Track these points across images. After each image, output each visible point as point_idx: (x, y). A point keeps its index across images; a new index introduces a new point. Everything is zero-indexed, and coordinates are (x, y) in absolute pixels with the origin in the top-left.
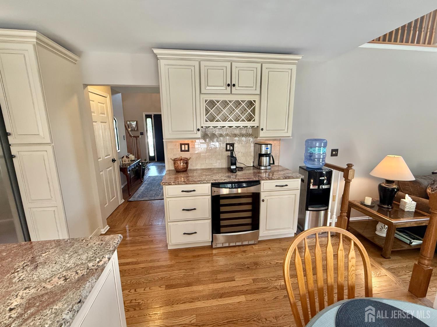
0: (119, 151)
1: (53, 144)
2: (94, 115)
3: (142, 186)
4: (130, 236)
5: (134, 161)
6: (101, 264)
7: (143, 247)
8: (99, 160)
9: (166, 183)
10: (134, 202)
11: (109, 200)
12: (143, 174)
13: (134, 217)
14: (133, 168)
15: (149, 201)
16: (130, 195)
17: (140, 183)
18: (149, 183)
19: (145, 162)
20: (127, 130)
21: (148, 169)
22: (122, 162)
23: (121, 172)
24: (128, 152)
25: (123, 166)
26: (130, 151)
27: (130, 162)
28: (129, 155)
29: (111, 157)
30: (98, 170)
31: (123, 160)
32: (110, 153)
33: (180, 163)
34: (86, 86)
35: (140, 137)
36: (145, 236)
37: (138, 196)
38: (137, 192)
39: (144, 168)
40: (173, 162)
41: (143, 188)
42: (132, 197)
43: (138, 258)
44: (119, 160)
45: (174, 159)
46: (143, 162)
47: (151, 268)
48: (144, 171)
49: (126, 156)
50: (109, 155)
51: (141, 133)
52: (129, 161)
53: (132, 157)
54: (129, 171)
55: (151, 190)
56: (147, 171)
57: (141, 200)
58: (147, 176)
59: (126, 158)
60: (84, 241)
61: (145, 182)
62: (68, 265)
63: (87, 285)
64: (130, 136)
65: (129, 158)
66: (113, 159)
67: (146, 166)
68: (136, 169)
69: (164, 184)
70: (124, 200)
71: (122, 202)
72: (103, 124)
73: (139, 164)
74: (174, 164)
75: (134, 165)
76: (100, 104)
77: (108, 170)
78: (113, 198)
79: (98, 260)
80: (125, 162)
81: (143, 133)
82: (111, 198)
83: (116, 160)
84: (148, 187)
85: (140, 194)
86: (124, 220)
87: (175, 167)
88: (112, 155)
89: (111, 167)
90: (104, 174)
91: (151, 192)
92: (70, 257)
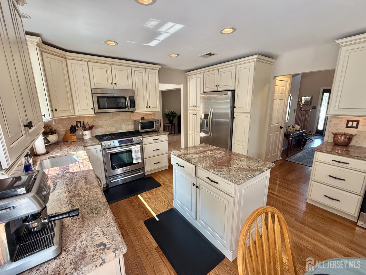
0: (288, 121)
1: (251, 113)
2: (276, 95)
3: (300, 152)
4: (280, 181)
5: (298, 130)
6: (263, 169)
7: (287, 191)
8: (272, 125)
9: (319, 150)
10: (289, 162)
11: (271, 154)
12: (305, 144)
13: (286, 171)
14: (296, 136)
15: (302, 165)
16: (287, 156)
17: (299, 150)
18: (307, 152)
19: (309, 133)
20: (299, 104)
21: (310, 140)
22: (288, 130)
23: (285, 137)
24: (295, 123)
25: (287, 133)
26: (297, 122)
27: (295, 131)
28: (295, 126)
29: (280, 125)
30: (269, 133)
31: (289, 129)
32: (280, 122)
33: (341, 137)
34: (275, 77)
35: (310, 111)
36: (291, 186)
37: (294, 159)
38: (294, 156)
39: (306, 138)
40: (333, 136)
41: (301, 155)
42: (289, 158)
43: (281, 195)
44: (285, 128)
45: (336, 133)
46: (307, 134)
47: (289, 205)
48: (306, 141)
49: (292, 126)
50: (279, 123)
51: (313, 107)
52: (293, 130)
53: (298, 127)
54: (292, 138)
55: (308, 158)
56: (310, 142)
57: (295, 162)
58: (308, 147)
59: (292, 127)
60: (257, 160)
61: (304, 151)
62: (251, 164)
63: (257, 172)
64: (301, 110)
65: (294, 127)
66: (281, 126)
67: (309, 138)
68: (299, 138)
69: (316, 150)
70: (281, 158)
71: (279, 159)
72: (280, 101)
73: (302, 134)
74: (334, 137)
75: (297, 134)
76: (281, 87)
77: (276, 133)
78: (274, 153)
79: (262, 167)
80: (290, 130)
81: (315, 107)
82: (273, 153)
83: (283, 127)
84: (306, 155)
85: (296, 158)
86: (278, 170)
87: (334, 140)
88: (281, 123)
89: (278, 131)
90: (272, 135)
91: (307, 159)
92: (251, 163)
